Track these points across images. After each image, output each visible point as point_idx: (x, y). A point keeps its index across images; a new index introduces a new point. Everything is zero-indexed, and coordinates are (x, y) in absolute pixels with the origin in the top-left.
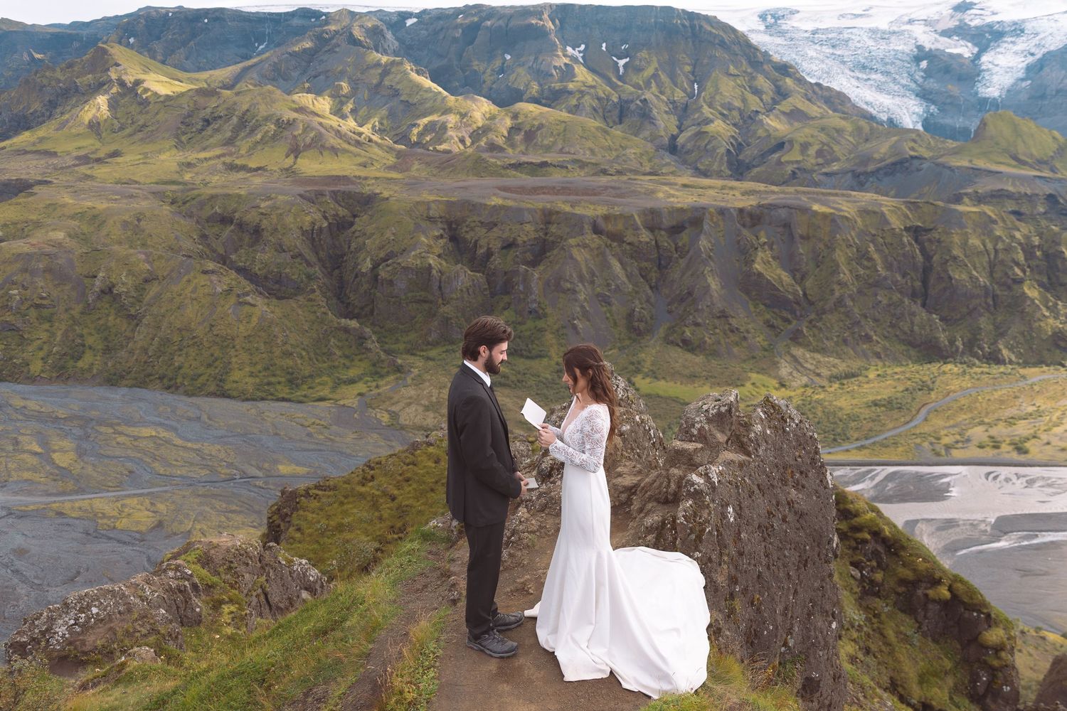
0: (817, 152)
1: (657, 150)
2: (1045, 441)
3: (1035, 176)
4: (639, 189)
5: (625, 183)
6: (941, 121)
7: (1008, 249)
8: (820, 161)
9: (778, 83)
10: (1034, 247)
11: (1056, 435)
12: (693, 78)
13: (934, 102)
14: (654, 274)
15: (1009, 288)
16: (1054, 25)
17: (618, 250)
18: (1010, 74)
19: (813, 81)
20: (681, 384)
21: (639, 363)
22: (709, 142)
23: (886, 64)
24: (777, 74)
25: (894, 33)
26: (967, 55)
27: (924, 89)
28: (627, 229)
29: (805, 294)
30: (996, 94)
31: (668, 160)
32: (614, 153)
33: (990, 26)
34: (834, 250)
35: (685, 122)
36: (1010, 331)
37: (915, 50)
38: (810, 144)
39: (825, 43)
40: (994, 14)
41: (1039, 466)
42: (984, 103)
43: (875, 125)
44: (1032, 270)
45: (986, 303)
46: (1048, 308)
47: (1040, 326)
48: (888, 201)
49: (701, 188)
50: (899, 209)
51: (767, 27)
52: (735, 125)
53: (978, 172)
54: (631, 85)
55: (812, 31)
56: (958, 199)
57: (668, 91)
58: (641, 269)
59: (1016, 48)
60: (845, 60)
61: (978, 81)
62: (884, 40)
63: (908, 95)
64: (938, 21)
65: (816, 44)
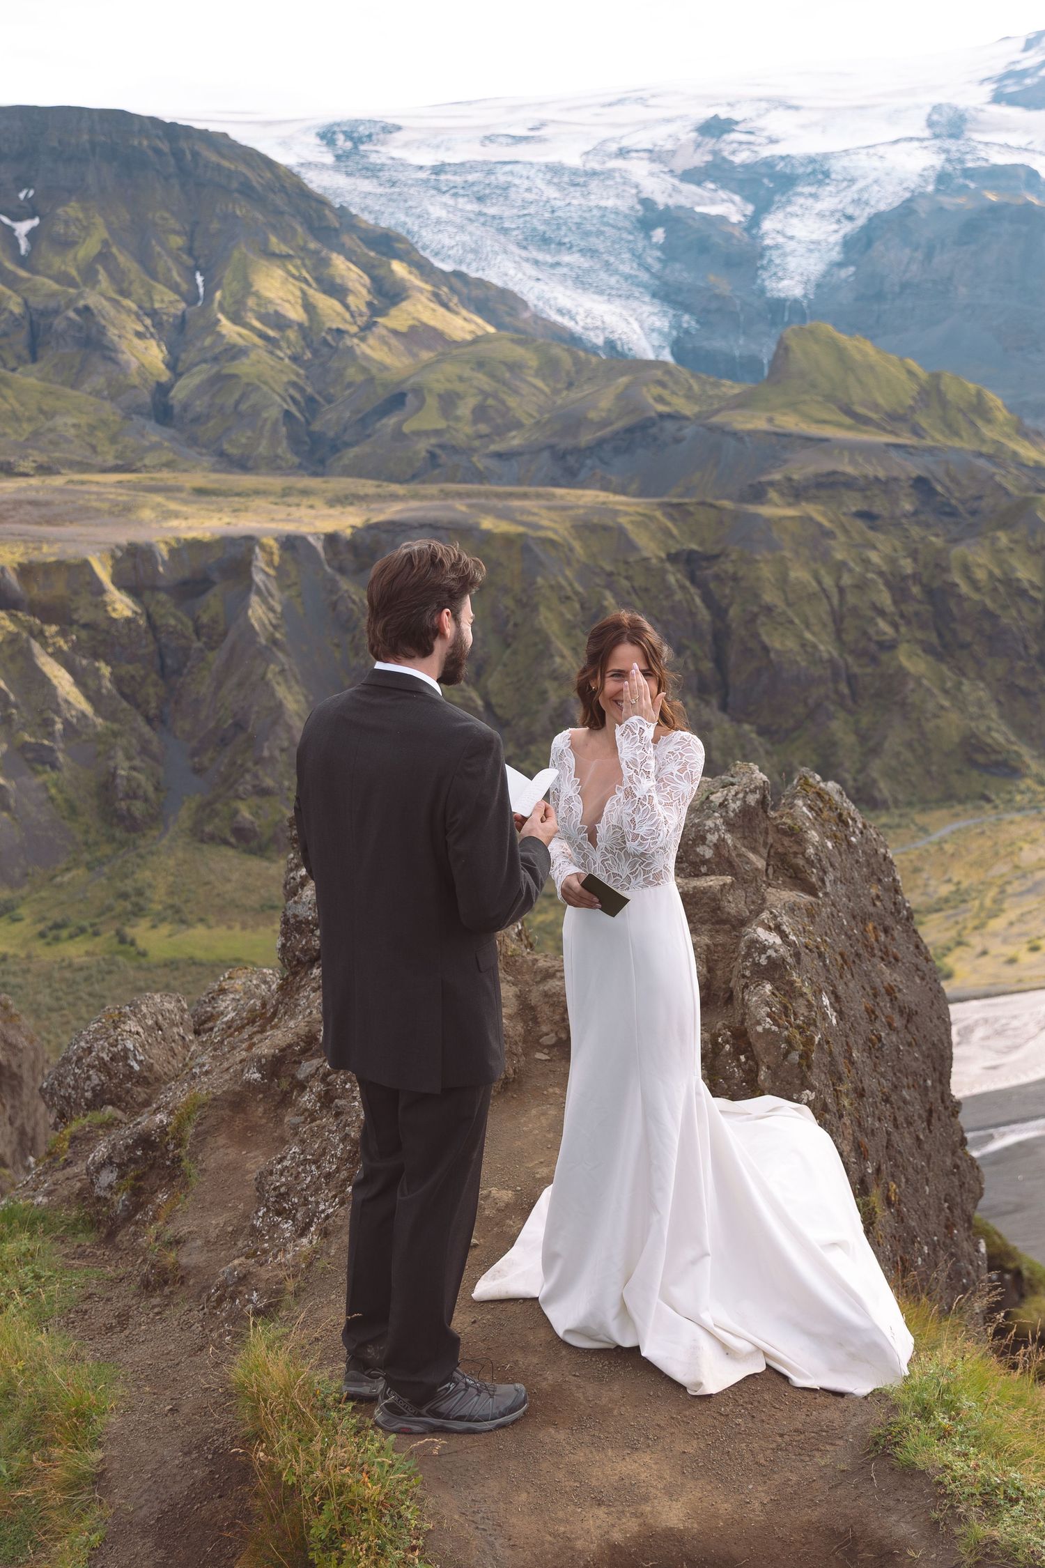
0: (474, 411)
1: (127, 417)
2: (979, 949)
3: (888, 445)
4: (95, 504)
5: (60, 490)
6: (705, 344)
7: (862, 586)
8: (483, 428)
9: (376, 272)
10: (904, 578)
11: (995, 935)
12: (190, 262)
13: (687, 308)
14: (151, 690)
15: (874, 660)
16: (876, 163)
17: (61, 642)
18: (817, 254)
19: (447, 267)
20: (244, 927)
21: (140, 893)
22: (243, 397)
23: (587, 234)
24: (372, 254)
25: (594, 173)
26: (735, 218)
27: (666, 284)
28: (76, 593)
29: (488, 706)
30: (798, 292)
31: (155, 438)
32: (28, 428)
33: (769, 163)
34: (535, 609)
35: (183, 356)
36: (886, 745)
37: (638, 207)
38: (459, 396)
39: (461, 192)
40: (773, 141)
41: (976, 998)
42: (778, 309)
43: (582, 354)
44: (908, 623)
45: (837, 692)
46: (946, 692)
47: (938, 727)
48: (627, 504)
49: (238, 494)
50: (651, 518)
51: (338, 157)
52: (295, 359)
53: (785, 441)
54: (50, 277)
55: (434, 167)
56: (758, 494)
57: (137, 289)
58: (117, 680)
59: (820, 206)
60: (507, 225)
61: (763, 267)
62: (578, 188)
63: (637, 294)
64: (673, 153)
65: (444, 192)
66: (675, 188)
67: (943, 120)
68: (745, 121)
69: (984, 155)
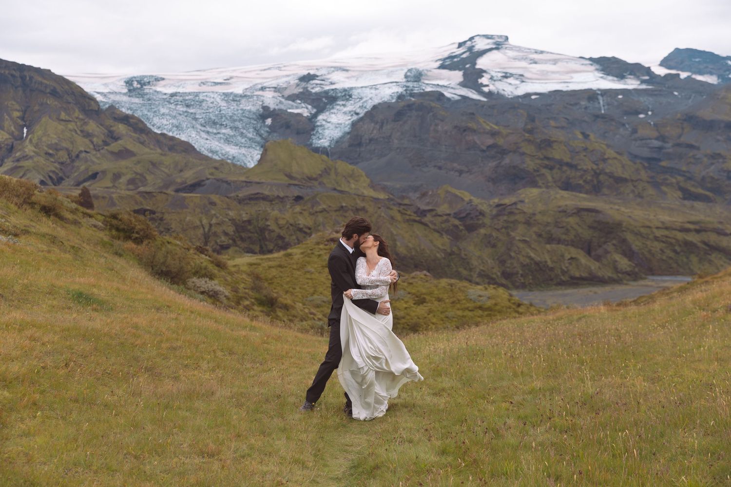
9: (111, 129)
16: (373, 92)
18: (339, 129)
23: (235, 121)
25: (245, 96)
26: (306, 114)
30: (327, 144)
33: (326, 92)
37: (261, 110)
39: (180, 103)
51: (130, 90)
55: (171, 94)
59: (345, 109)
60: (197, 117)
61: (314, 135)
62: (236, 102)
63: (254, 146)
64: (286, 88)
65: (171, 104)
66: (281, 102)
67: (412, 75)
68: (322, 75)
69: (424, 88)
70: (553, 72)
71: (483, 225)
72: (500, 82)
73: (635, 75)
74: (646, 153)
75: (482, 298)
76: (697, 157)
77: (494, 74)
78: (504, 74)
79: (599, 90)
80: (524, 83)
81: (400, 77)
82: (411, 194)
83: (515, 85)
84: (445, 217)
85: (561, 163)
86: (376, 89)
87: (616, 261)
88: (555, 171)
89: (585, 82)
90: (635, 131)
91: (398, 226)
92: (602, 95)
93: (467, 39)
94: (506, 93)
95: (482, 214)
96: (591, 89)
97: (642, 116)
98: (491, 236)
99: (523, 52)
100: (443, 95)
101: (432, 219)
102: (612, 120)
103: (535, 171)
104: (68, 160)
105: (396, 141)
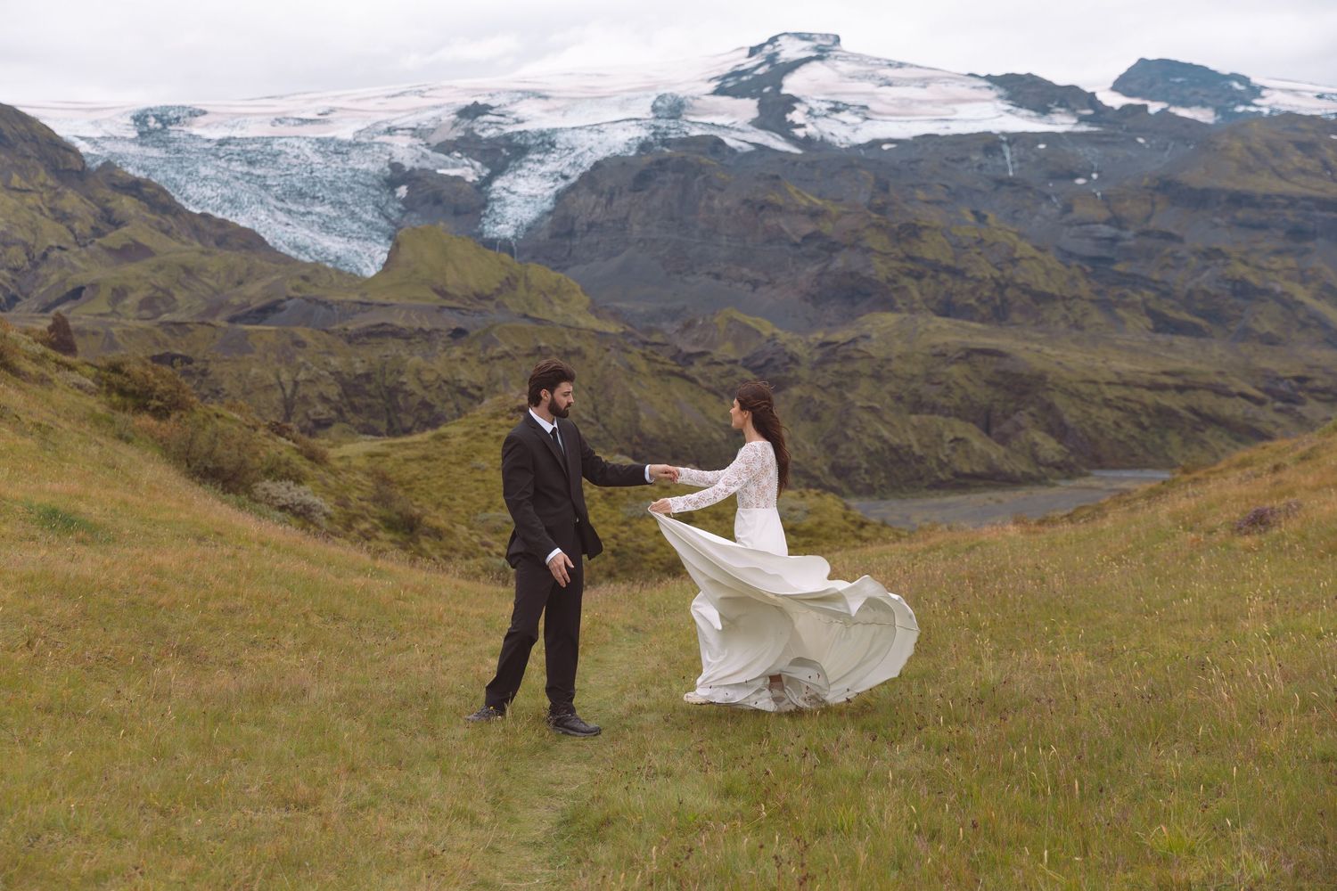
16: (595, 136)
18: (532, 205)
23: (339, 190)
25: (358, 144)
26: (471, 177)
30: (509, 233)
33: (508, 137)
37: (388, 169)
39: (236, 157)
51: (141, 134)
55: (220, 140)
59: (543, 169)
60: (268, 183)
61: (485, 216)
62: (340, 156)
63: (375, 237)
64: (433, 130)
65: (221, 158)
66: (424, 156)
67: (665, 106)
68: (499, 106)
69: (687, 130)
70: (921, 102)
71: (797, 381)
72: (825, 119)
73: (1067, 106)
74: (1087, 248)
75: (795, 513)
76: (1179, 255)
77: (814, 105)
78: (832, 106)
79: (1004, 133)
80: (869, 122)
81: (643, 110)
82: (665, 325)
83: (853, 124)
84: (728, 367)
85: (936, 267)
86: (600, 132)
87: (1036, 444)
88: (926, 281)
89: (979, 120)
90: (1068, 209)
91: (642, 382)
92: (1009, 144)
93: (765, 40)
94: (836, 140)
95: (794, 359)
96: (990, 133)
97: (1080, 181)
98: (810, 399)
99: (866, 64)
100: (721, 142)
101: (702, 369)
102: (1029, 188)
103: (889, 281)
104: (27, 263)
105: (637, 228)
